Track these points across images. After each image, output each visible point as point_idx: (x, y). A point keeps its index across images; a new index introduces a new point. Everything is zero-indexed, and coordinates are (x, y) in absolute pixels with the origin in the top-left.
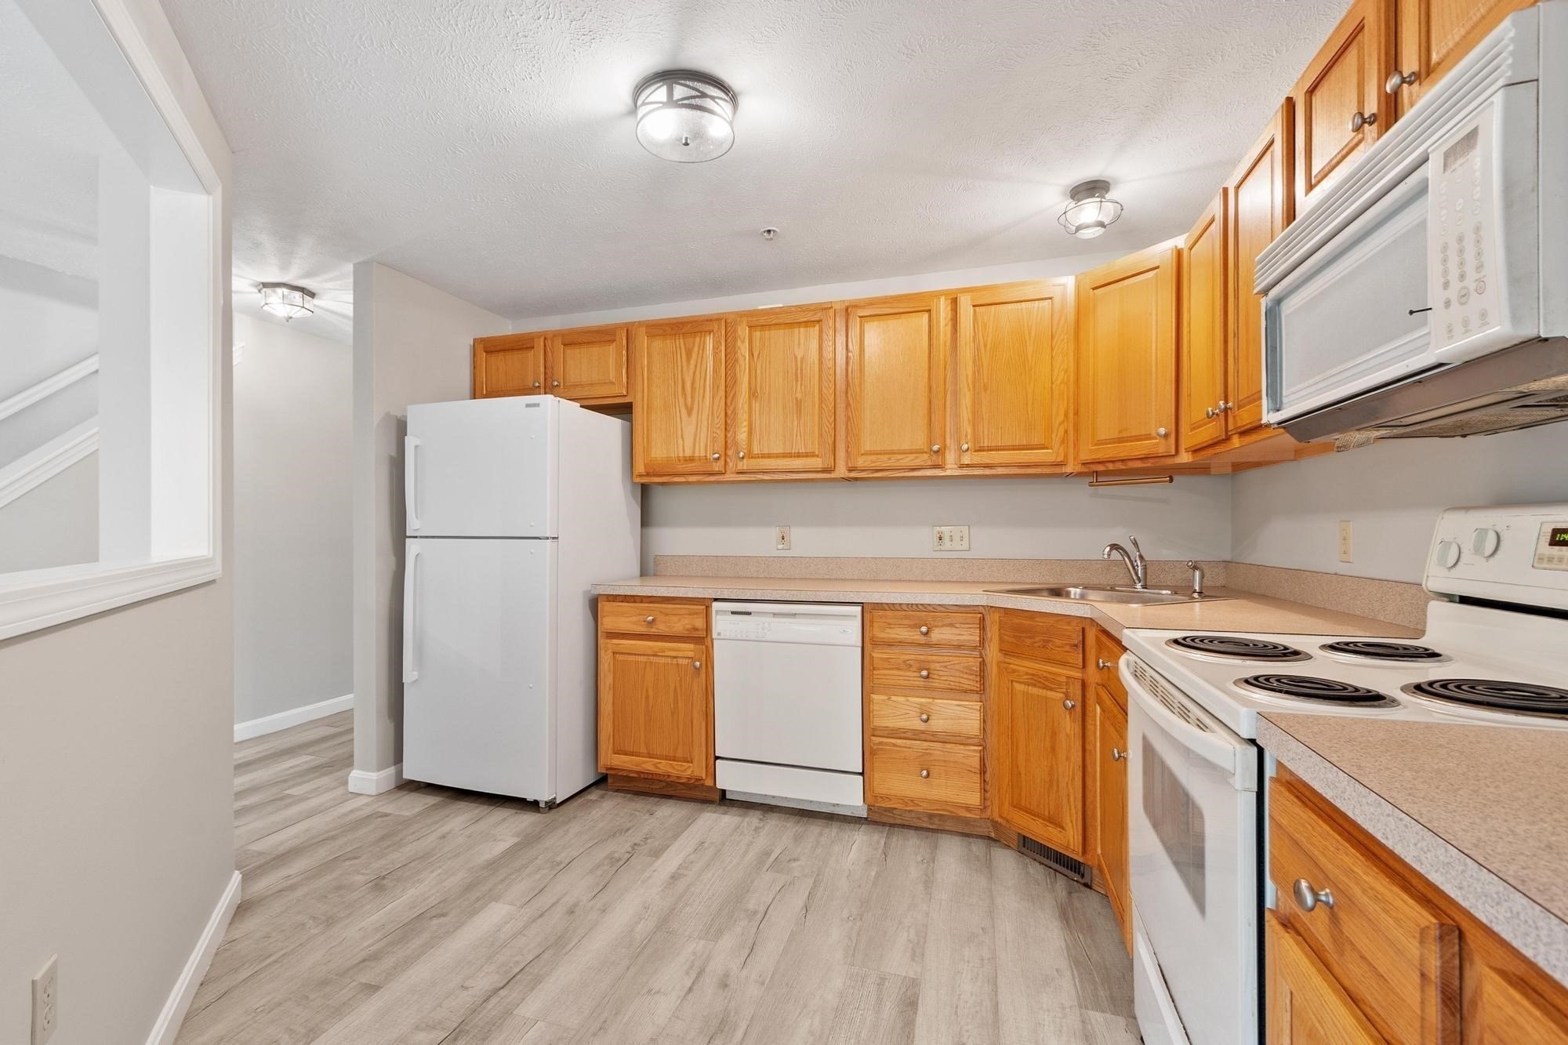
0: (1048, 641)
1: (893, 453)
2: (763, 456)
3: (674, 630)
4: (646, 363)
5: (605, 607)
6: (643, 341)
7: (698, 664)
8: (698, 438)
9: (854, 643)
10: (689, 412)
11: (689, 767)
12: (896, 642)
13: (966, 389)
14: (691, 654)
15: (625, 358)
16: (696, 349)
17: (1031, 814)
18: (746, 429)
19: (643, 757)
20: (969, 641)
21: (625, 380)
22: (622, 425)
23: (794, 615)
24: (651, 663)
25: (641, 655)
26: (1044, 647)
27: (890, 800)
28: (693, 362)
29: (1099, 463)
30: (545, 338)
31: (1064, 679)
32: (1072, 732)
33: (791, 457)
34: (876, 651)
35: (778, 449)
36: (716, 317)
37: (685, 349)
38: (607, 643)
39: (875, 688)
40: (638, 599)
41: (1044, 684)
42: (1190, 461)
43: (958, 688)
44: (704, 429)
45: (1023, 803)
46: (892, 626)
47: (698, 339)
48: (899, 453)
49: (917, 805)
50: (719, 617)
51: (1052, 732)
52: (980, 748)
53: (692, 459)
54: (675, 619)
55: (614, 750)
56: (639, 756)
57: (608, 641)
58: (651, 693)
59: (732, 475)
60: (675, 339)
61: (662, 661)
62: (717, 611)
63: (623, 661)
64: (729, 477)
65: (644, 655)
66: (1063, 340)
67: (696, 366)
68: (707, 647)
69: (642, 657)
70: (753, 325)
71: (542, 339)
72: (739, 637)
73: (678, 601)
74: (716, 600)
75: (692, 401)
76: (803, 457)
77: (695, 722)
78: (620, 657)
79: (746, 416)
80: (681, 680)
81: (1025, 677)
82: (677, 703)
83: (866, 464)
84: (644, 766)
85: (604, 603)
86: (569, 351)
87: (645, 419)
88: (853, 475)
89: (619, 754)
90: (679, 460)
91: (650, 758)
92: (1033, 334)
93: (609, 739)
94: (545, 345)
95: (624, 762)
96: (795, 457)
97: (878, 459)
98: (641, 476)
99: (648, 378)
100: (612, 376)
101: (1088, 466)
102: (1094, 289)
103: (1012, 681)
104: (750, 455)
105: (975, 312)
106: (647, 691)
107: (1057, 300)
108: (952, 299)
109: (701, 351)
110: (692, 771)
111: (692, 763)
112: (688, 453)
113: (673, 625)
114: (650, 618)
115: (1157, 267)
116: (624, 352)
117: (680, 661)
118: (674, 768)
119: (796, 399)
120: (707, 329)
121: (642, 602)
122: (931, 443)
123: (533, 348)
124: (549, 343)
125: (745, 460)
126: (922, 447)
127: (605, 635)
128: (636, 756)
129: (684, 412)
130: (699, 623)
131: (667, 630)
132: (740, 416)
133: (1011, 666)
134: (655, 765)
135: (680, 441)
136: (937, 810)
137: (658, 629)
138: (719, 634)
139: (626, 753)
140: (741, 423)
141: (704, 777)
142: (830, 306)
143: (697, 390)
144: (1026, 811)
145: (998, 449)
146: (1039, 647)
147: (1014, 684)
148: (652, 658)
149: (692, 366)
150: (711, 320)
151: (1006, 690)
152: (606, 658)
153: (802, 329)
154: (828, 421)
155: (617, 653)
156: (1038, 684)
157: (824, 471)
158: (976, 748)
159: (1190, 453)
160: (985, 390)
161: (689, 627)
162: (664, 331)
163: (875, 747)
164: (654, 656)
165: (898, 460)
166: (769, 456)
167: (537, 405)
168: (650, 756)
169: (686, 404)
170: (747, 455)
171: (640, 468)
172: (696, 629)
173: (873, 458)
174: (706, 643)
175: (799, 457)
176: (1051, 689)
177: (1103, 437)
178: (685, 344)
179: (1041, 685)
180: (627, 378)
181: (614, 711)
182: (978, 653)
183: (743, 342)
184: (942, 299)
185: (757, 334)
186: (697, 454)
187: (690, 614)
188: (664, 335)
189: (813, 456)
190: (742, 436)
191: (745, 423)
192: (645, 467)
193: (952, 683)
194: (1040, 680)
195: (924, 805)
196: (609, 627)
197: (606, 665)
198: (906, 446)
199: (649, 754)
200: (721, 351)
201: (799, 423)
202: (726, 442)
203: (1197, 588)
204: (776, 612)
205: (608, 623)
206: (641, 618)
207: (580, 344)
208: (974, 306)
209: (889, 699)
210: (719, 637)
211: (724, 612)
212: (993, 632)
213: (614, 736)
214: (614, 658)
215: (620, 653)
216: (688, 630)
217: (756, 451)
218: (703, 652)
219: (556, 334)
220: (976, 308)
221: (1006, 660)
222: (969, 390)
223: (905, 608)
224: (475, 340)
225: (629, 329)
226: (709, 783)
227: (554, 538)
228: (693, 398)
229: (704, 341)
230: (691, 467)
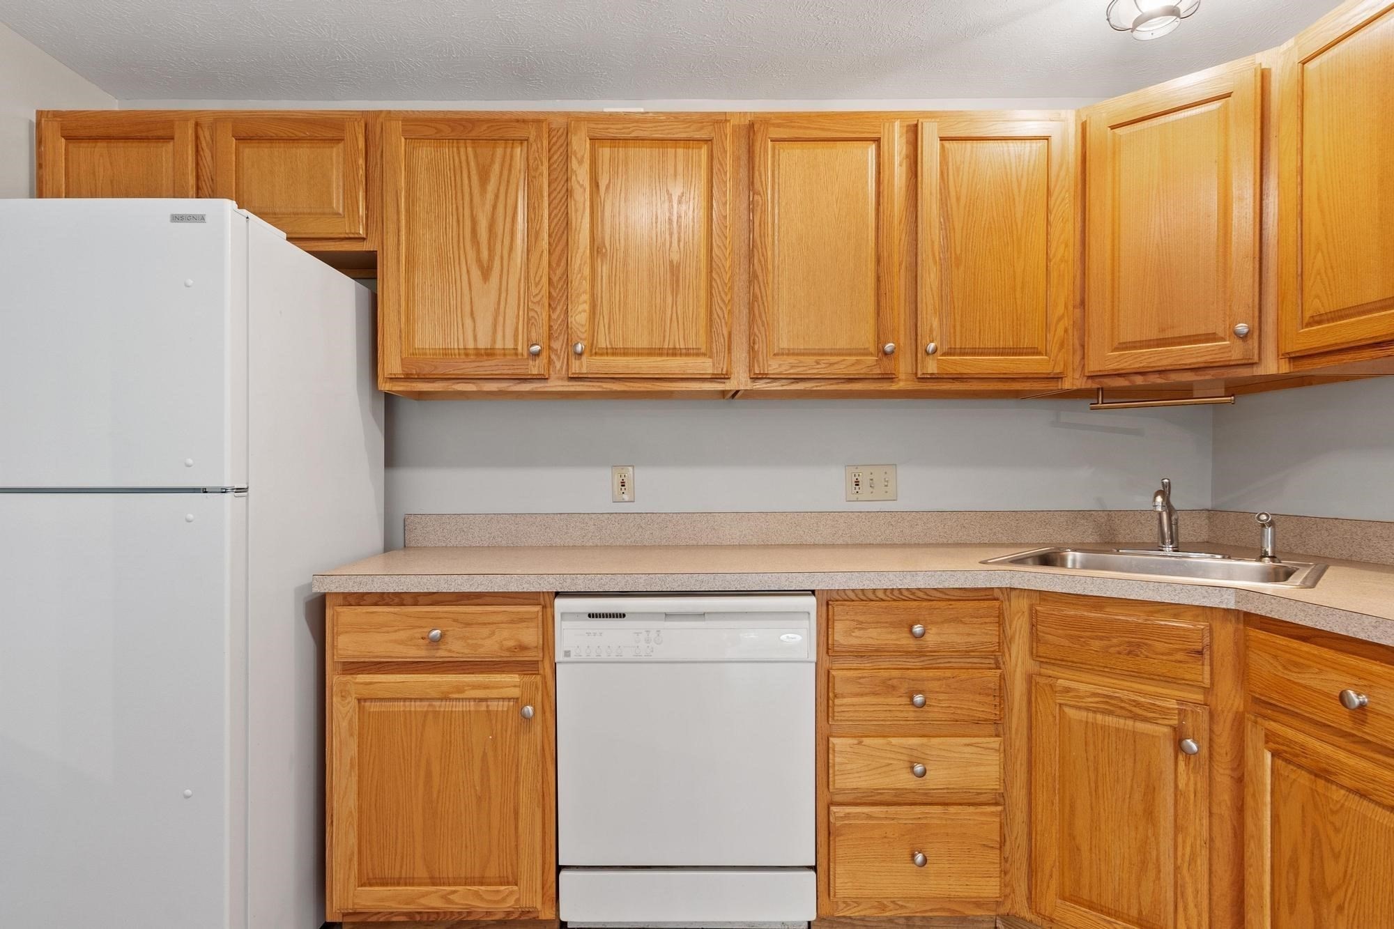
0: (1139, 645)
1: (821, 353)
2: (615, 352)
3: (481, 650)
4: (403, 185)
5: (338, 616)
6: (398, 145)
7: (529, 709)
8: (501, 319)
9: (804, 656)
10: (486, 274)
11: (511, 893)
12: (872, 651)
13: (931, 261)
14: (515, 692)
15: (362, 172)
16: (496, 167)
17: (1102, 912)
18: (586, 307)
19: (420, 885)
20: (982, 643)
21: (362, 211)
22: (357, 289)
23: (702, 616)
24: (436, 714)
25: (415, 700)
26: (1129, 653)
27: (859, 904)
28: (491, 187)
29: (1119, 375)
30: (197, 124)
31: (1173, 704)
32: (1192, 789)
33: (661, 355)
34: (836, 666)
35: (641, 341)
36: (531, 117)
37: (478, 164)
38: (345, 684)
39: (833, 727)
40: (408, 600)
41: (1131, 711)
42: (1287, 371)
43: (966, 718)
44: (513, 301)
45: (1085, 894)
46: (864, 626)
47: (499, 151)
48: (831, 355)
49: (902, 907)
50: (566, 624)
51: (1147, 786)
52: (1000, 808)
53: (490, 353)
54: (485, 631)
55: (360, 878)
56: (412, 884)
57: (349, 677)
58: (436, 769)
59: (560, 383)
60: (458, 148)
61: (459, 707)
62: (562, 614)
63: (380, 713)
64: (555, 385)
65: (421, 700)
66: (1063, 199)
67: (497, 197)
68: (544, 677)
69: (418, 703)
70: (598, 135)
71: (191, 125)
72: (604, 657)
73: (488, 600)
74: (557, 594)
75: (490, 255)
76: (681, 355)
77: (522, 810)
78: (373, 707)
79: (586, 285)
80: (494, 739)
81: (1090, 700)
82: (489, 780)
83: (782, 369)
84: (423, 901)
85: (339, 609)
86: (248, 151)
87: (402, 280)
88: (761, 385)
89: (371, 885)
90: (467, 355)
91: (434, 884)
92: (1023, 189)
93: (351, 860)
94: (197, 137)
95: (382, 900)
96: (668, 355)
97: (801, 362)
98: (393, 379)
99: (408, 211)
100: (338, 204)
101: (1097, 380)
102: (1113, 127)
103: (1060, 704)
104: (594, 351)
105: (943, 147)
106: (428, 763)
107: (1055, 141)
108: (908, 126)
109: (506, 172)
110: (518, 900)
111: (517, 885)
112: (483, 343)
113: (480, 642)
114: (436, 633)
115: (1228, 95)
116: (361, 162)
117: (494, 706)
118: (482, 899)
119: (671, 262)
120: (518, 135)
121: (416, 604)
122: (880, 340)
123: (172, 138)
124: (205, 135)
125: (584, 358)
126: (867, 346)
127: (340, 667)
128: (406, 885)
129: (476, 273)
130: (530, 636)
131: (466, 651)
132: (575, 284)
133: (1060, 681)
134: (445, 897)
135: (468, 322)
136: (931, 910)
137: (450, 651)
138: (567, 654)
139: (384, 882)
140: (578, 296)
141: (539, 906)
142: (723, 118)
143: (500, 237)
144: (1090, 908)
145: (974, 352)
146: (1119, 653)
147: (1067, 710)
148: (437, 703)
149: (490, 196)
150: (524, 121)
151: (1051, 718)
152: (342, 712)
153: (680, 151)
154: (723, 301)
155: (365, 700)
156: (1119, 711)
157: (714, 378)
158: (993, 809)
159: (1287, 360)
160: (958, 266)
161: (511, 643)
162: (439, 131)
163: (839, 824)
164: (441, 699)
165: (831, 364)
166: (625, 352)
167: (201, 218)
168: (434, 881)
169: (479, 260)
170: (588, 350)
171: (392, 364)
172: (523, 648)
173: (792, 360)
174: (541, 672)
175: (674, 355)
176: (1145, 720)
177: (1130, 338)
178: (476, 156)
179: (1124, 713)
180: (367, 208)
181: (360, 808)
182: (992, 661)
183: (580, 162)
184: (897, 124)
185: (605, 152)
186: (499, 345)
187: (512, 622)
188: (439, 139)
189: (698, 355)
190: (579, 317)
191: (586, 297)
192: (403, 365)
193: (959, 711)
194: (1123, 705)
195: (911, 905)
196: (350, 653)
197: (345, 724)
198: (842, 344)
199: (432, 878)
200: (541, 174)
201: (675, 303)
202: (550, 327)
203: (1269, 550)
204: (668, 611)
205: (344, 645)
206: (417, 633)
207: (271, 140)
208: (942, 139)
209: (860, 743)
210: (567, 659)
211: (575, 615)
212: (1019, 626)
213: (360, 852)
214: (361, 710)
215: (371, 700)
216: (509, 649)
217: (603, 343)
218: (537, 688)
219: (219, 119)
220: (947, 144)
221: (1043, 671)
222: (935, 263)
223: (881, 595)
224: (40, 114)
225: (371, 124)
226: (547, 914)
227: (239, 490)
228: (491, 250)
229: (512, 157)
230: (488, 367)
